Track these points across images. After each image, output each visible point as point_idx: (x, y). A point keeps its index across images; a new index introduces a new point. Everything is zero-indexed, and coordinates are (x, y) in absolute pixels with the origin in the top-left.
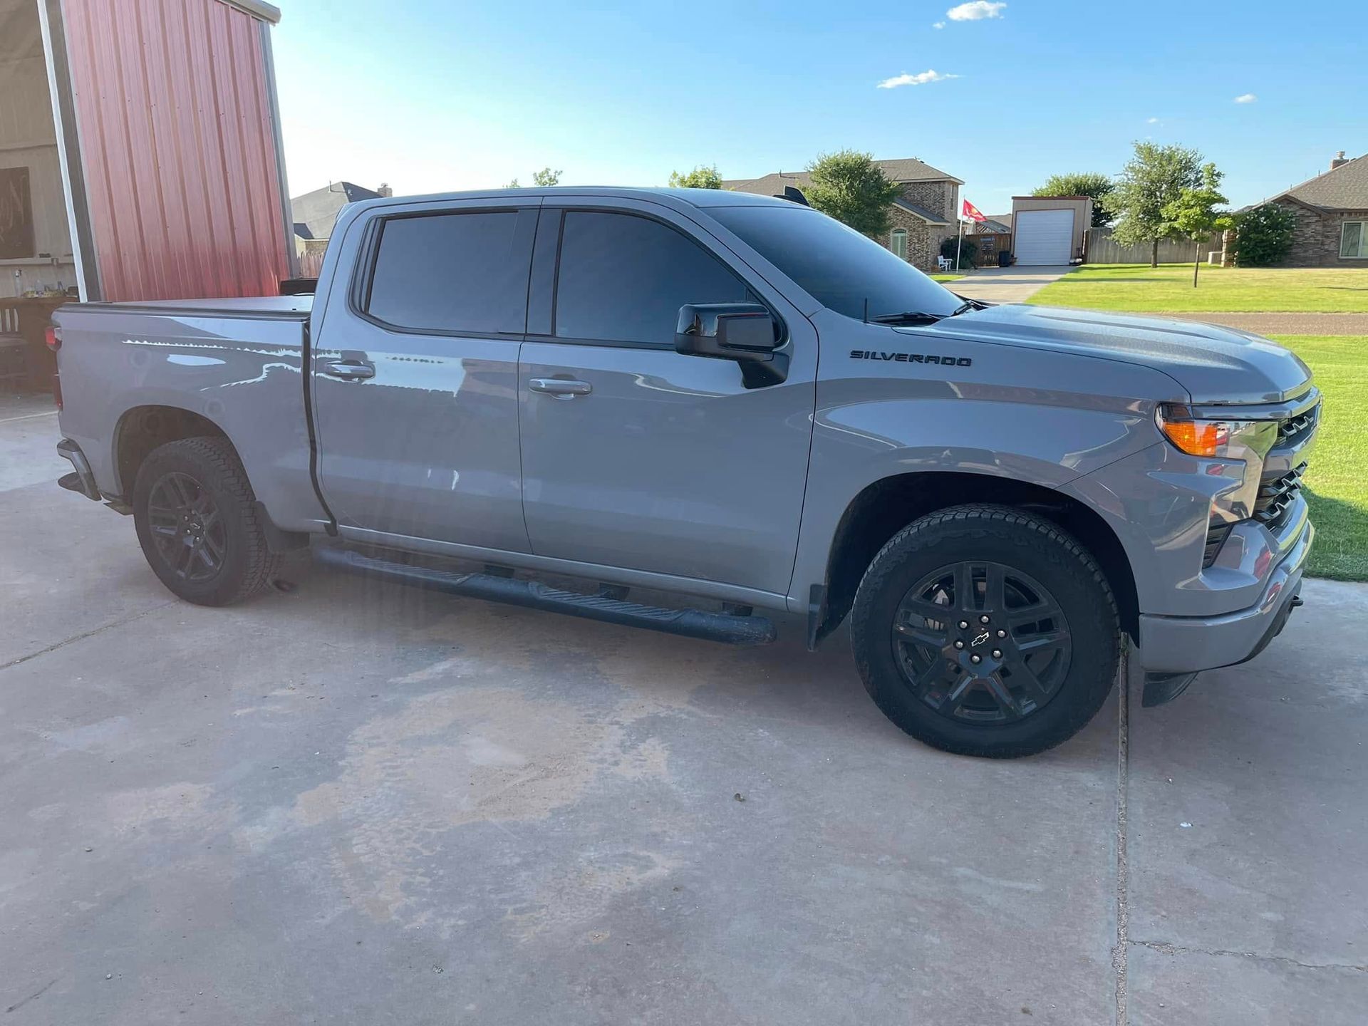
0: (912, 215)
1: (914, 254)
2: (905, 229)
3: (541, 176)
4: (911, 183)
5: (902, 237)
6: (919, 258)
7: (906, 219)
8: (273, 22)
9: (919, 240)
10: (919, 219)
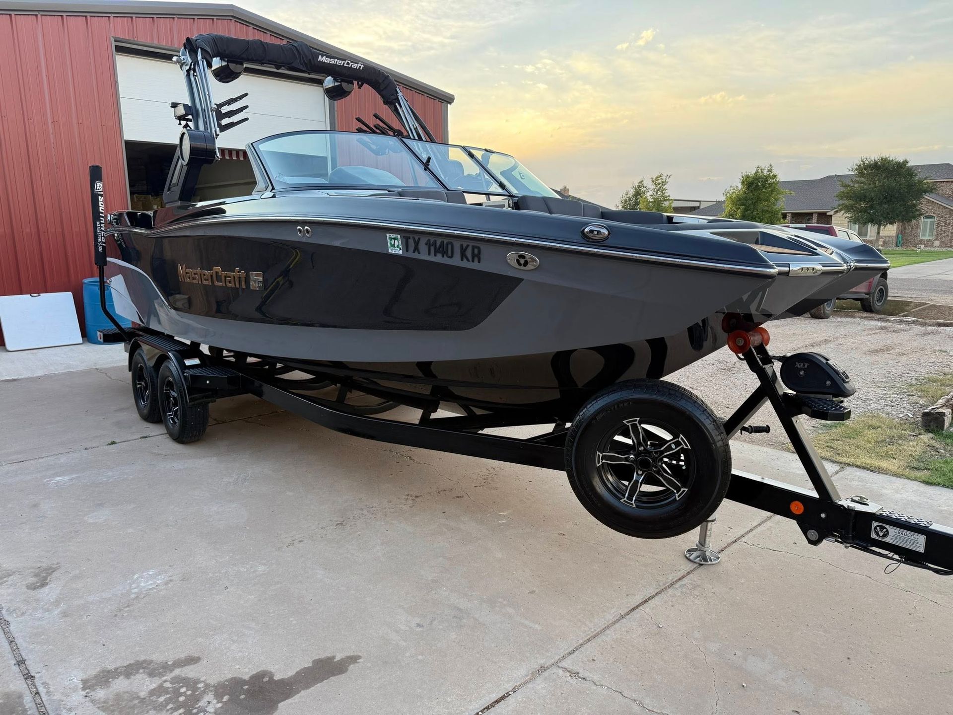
0: (941, 205)
1: (941, 234)
2: (934, 215)
3: (657, 178)
4: (944, 181)
5: (930, 222)
6: (944, 237)
7: (935, 208)
8: (450, 103)
9: (946, 224)
10: (947, 208)
